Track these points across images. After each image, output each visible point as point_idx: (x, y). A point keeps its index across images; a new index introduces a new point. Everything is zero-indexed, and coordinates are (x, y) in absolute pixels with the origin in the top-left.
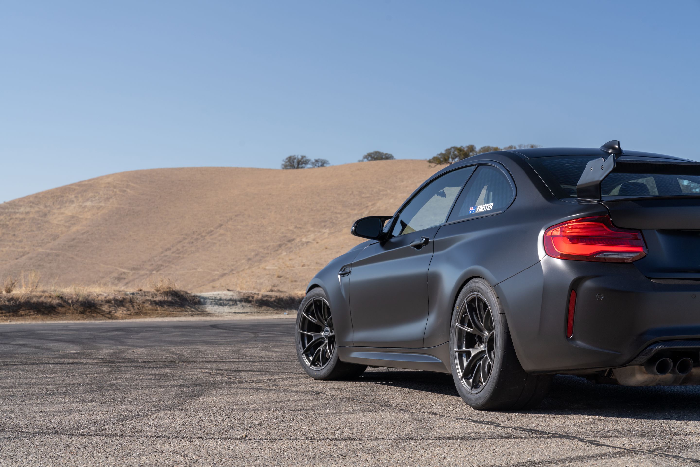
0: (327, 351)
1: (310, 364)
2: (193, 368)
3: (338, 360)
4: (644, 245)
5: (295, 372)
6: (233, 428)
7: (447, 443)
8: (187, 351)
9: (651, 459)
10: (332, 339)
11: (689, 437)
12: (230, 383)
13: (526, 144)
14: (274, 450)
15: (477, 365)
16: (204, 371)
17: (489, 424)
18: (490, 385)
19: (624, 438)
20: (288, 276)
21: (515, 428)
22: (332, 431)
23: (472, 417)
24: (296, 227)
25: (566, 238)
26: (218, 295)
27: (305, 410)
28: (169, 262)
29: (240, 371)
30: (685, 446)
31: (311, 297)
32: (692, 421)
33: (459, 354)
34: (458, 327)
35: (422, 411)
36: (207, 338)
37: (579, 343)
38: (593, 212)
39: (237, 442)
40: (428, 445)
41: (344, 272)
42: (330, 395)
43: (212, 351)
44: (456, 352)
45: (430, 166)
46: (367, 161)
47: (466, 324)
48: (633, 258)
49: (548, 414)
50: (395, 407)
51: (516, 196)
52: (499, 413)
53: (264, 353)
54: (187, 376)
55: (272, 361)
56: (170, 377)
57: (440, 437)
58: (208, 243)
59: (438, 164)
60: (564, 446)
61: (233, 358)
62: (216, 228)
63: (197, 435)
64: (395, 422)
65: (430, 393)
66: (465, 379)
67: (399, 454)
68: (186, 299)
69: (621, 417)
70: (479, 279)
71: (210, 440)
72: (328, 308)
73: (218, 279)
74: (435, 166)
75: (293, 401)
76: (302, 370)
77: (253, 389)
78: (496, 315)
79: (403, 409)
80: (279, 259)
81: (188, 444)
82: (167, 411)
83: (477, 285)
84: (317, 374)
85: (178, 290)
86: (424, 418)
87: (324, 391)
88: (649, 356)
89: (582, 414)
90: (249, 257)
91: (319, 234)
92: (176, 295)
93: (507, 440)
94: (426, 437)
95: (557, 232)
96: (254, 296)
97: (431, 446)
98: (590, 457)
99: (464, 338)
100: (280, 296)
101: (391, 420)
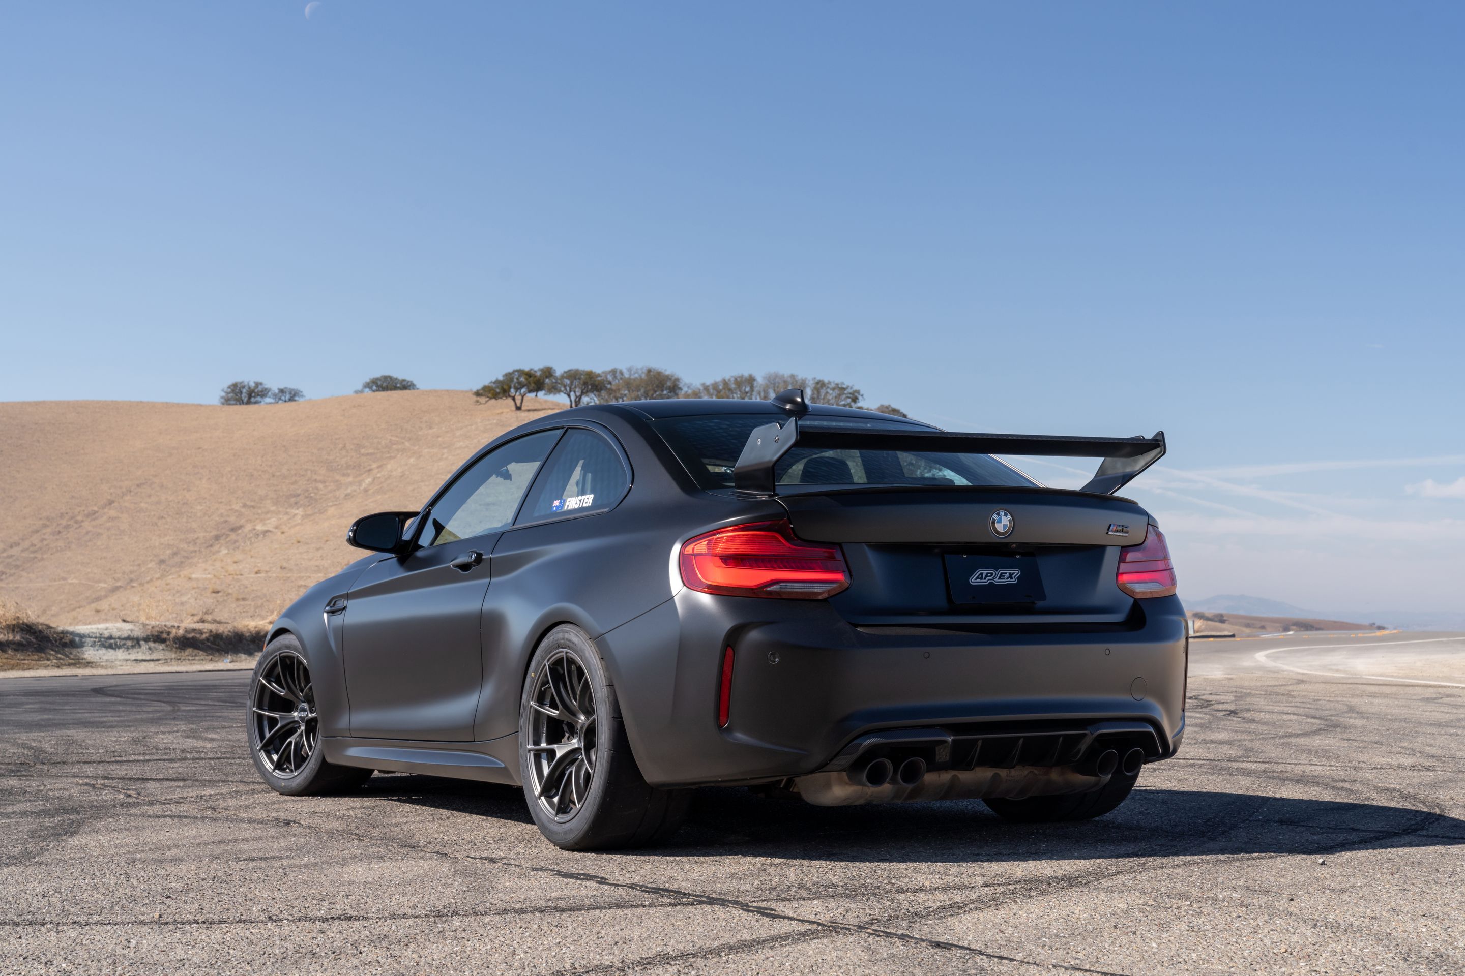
0: (303, 745)
1: (272, 767)
2: (61, 776)
3: (324, 759)
4: (845, 569)
5: (245, 780)
6: (135, 900)
7: (518, 921)
8: (50, 741)
9: (862, 942)
10: (313, 724)
11: (922, 895)
12: (130, 805)
13: (639, 366)
14: (211, 945)
15: (567, 773)
16: (81, 782)
17: (588, 880)
18: (590, 809)
19: (816, 902)
20: (230, 591)
21: (632, 886)
22: (315, 902)
23: (558, 864)
24: (245, 506)
25: (717, 559)
26: (107, 629)
27: (264, 859)
28: (17, 567)
29: (147, 780)
30: (916, 914)
31: (275, 651)
32: (924, 864)
33: (534, 754)
34: (534, 708)
35: (472, 854)
36: (86, 715)
37: (740, 736)
38: (762, 514)
39: (145, 929)
40: (484, 925)
41: (333, 609)
42: (310, 827)
43: (95, 740)
44: (529, 751)
45: (477, 401)
46: (370, 392)
47: (548, 701)
48: (829, 591)
49: (687, 855)
50: (424, 847)
51: (632, 483)
52: (604, 855)
53: (190, 743)
54: (50, 793)
55: (205, 759)
56: (19, 795)
57: (505, 909)
58: (87, 533)
59: (491, 398)
60: (717, 921)
61: (134, 754)
62: (103, 507)
63: (70, 916)
64: (426, 879)
65: (484, 818)
66: (545, 797)
67: (434, 947)
68: (49, 638)
69: (809, 859)
70: (569, 625)
71: (94, 927)
72: (305, 669)
73: (106, 596)
74: (487, 402)
75: (243, 840)
76: (257, 777)
77: (171, 817)
78: (599, 689)
79: (437, 853)
80: (215, 560)
81: (52, 938)
82: (14, 868)
83: (566, 636)
84: (285, 786)
85: (33, 622)
86: (476, 870)
87: (298, 818)
88: (855, 756)
89: (745, 854)
90: (162, 557)
91: (286, 518)
92: (30, 631)
93: (620, 912)
94: (480, 908)
95: (701, 547)
96: (170, 630)
97: (489, 927)
98: (761, 943)
99: (543, 727)
100: (217, 630)
101: (418, 876)
